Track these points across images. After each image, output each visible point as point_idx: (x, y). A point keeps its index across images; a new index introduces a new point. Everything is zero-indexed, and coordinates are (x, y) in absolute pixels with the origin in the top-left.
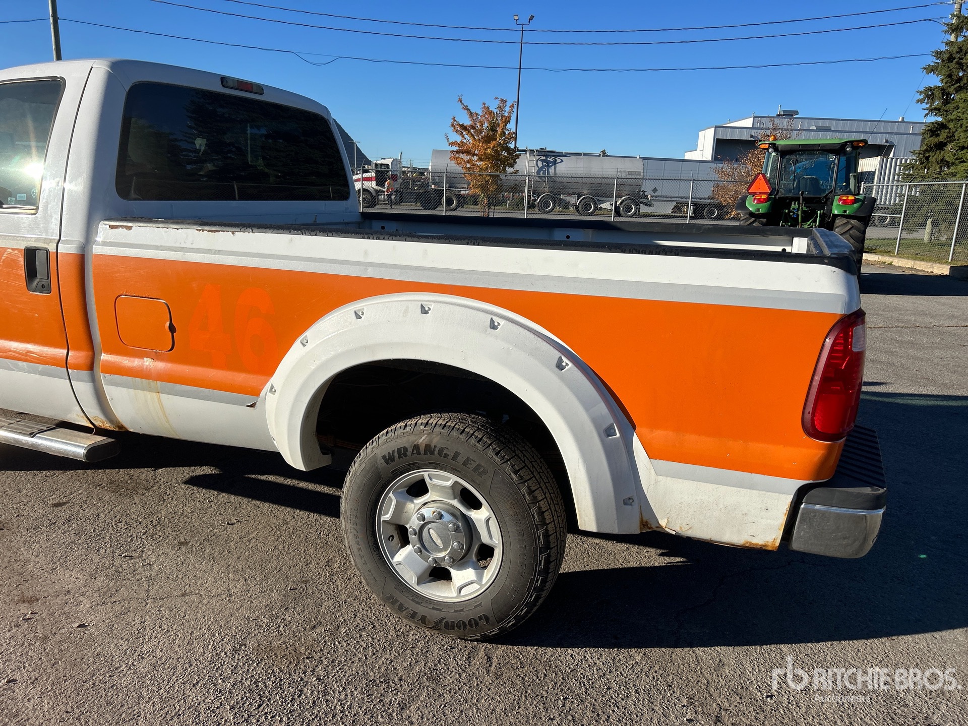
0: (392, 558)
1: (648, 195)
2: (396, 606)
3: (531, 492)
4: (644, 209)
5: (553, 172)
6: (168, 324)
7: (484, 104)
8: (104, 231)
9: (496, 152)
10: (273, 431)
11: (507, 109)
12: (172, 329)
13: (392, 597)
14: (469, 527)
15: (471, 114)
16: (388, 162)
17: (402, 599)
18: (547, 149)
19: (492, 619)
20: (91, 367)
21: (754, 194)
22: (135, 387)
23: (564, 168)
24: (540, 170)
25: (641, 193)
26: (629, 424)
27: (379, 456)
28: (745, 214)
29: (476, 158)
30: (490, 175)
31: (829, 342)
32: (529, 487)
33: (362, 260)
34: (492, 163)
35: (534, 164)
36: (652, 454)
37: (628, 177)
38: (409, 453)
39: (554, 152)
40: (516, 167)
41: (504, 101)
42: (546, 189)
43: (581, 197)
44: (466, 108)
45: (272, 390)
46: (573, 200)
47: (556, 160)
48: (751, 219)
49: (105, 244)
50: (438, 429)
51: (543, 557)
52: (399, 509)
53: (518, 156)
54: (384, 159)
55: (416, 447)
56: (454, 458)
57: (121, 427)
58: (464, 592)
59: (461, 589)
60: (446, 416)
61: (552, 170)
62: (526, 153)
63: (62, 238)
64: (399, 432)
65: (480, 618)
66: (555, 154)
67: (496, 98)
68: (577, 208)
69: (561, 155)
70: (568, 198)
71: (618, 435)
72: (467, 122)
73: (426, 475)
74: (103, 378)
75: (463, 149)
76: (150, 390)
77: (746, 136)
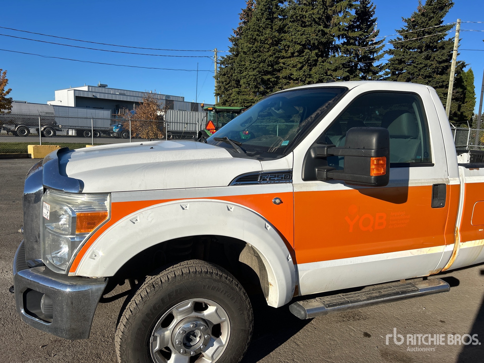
1: (59, 125)
4: (58, 133)
20: (455, 241)
22: (475, 245)
25: (55, 124)
37: (46, 115)
43: (18, 126)
46: (13, 128)
57: (443, 270)
68: (16, 132)
70: (9, 127)
74: (460, 245)
76: (481, 244)
77: (90, 95)
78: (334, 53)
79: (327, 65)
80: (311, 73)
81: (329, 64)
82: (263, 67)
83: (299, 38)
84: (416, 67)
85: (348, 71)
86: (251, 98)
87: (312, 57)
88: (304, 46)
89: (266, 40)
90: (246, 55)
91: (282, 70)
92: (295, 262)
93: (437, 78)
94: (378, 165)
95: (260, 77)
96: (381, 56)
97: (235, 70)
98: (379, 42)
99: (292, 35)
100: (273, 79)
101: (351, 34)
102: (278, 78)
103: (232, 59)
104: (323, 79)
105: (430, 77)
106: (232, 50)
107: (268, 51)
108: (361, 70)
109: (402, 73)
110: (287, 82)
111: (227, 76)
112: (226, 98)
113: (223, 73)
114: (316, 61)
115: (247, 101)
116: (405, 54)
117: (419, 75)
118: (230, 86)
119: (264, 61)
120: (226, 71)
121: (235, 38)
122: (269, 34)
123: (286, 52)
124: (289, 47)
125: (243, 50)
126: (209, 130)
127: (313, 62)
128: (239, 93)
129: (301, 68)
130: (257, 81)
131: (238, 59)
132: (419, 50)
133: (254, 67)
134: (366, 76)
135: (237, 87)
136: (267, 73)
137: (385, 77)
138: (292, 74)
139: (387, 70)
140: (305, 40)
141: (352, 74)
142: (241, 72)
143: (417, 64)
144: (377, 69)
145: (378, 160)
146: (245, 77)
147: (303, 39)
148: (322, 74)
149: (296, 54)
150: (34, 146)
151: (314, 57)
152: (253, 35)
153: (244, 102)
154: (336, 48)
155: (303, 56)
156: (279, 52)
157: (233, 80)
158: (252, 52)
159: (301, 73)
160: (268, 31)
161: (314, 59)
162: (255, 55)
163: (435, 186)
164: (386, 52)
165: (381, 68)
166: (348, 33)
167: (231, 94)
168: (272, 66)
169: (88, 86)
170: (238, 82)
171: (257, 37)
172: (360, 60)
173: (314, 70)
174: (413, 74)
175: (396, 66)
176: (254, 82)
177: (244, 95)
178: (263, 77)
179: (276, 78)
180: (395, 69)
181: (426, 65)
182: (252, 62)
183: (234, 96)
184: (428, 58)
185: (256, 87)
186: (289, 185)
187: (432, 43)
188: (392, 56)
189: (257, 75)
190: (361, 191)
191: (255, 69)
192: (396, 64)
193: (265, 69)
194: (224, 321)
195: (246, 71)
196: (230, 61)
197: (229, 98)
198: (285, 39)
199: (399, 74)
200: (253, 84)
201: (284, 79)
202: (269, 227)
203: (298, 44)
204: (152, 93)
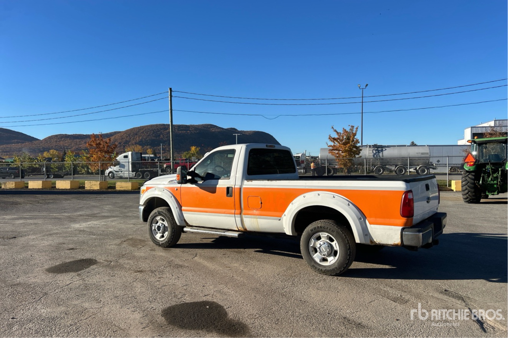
0: (313, 256)
1: (434, 164)
2: (315, 268)
3: (345, 236)
4: (432, 171)
5: (382, 155)
6: (260, 202)
7: (344, 128)
8: (246, 182)
9: (350, 148)
10: (284, 226)
11: (355, 130)
12: (261, 203)
13: (313, 265)
14: (331, 247)
15: (338, 133)
16: (300, 155)
17: (316, 266)
18: (378, 145)
19: (338, 268)
20: (241, 214)
21: (468, 162)
22: (251, 218)
23: (387, 153)
24: (375, 154)
25: (430, 163)
26: (365, 217)
27: (310, 230)
28: (465, 171)
29: (341, 152)
30: (348, 159)
31: (403, 196)
32: (345, 235)
33: (305, 185)
34: (348, 154)
35: (371, 152)
36: (370, 224)
38: (316, 228)
39: (381, 146)
40: (360, 155)
41: (353, 127)
42: (379, 163)
43: (397, 166)
44: (336, 131)
45: (285, 215)
46: (393, 168)
47: (383, 149)
48: (467, 174)
49: (246, 185)
50: (323, 223)
51: (349, 251)
52: (315, 243)
53: (361, 150)
54: (298, 154)
55: (318, 227)
56: (327, 229)
57: (246, 229)
58: (331, 262)
59: (330, 262)
60: (325, 220)
61: (381, 154)
62: (367, 147)
63: (236, 184)
64: (314, 224)
65: (335, 268)
66: (382, 147)
67: (349, 126)
68: (396, 172)
69: (385, 147)
70: (390, 167)
71: (362, 219)
72: (336, 136)
73: (321, 234)
74: (243, 216)
75: (334, 149)
76: (255, 218)
92: (182, 211)
163: (228, 188)
186: (180, 184)
190: (200, 188)
202: (172, 197)
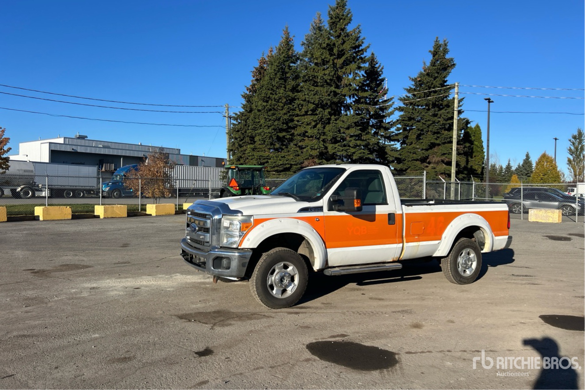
6: (423, 228)
25: (35, 184)
36: (495, 236)
37: (24, 173)
63: (397, 210)
73: (464, 250)
74: (406, 244)
77: (69, 149)
78: (346, 111)
79: (340, 124)
80: (325, 130)
81: (341, 122)
82: (278, 124)
83: (312, 98)
84: (425, 124)
85: (360, 130)
86: (267, 155)
87: (325, 116)
88: (317, 106)
89: (280, 99)
90: (260, 113)
91: (297, 127)
92: (326, 248)
93: (445, 134)
94: (357, 202)
95: (275, 134)
96: (392, 113)
97: (249, 126)
98: (388, 100)
99: (305, 95)
100: (288, 137)
101: (361, 94)
102: (293, 135)
103: (245, 116)
104: (337, 136)
105: (438, 133)
106: (244, 107)
107: (282, 110)
108: (373, 126)
109: (412, 129)
110: (302, 139)
111: (241, 133)
112: (240, 155)
113: (237, 130)
114: (329, 119)
115: (263, 158)
116: (414, 111)
117: (428, 131)
118: (244, 143)
119: (279, 119)
120: (239, 127)
121: (248, 95)
122: (282, 93)
123: (300, 111)
124: (302, 106)
125: (257, 108)
126: (232, 187)
127: (326, 121)
128: (254, 149)
129: (315, 126)
130: (273, 138)
131: (252, 116)
132: (427, 107)
133: (269, 125)
134: (378, 132)
135: (251, 144)
136: (281, 130)
137: (397, 132)
138: (306, 132)
139: (399, 126)
140: (318, 100)
141: (364, 132)
142: (255, 129)
143: (426, 121)
144: (388, 126)
145: (357, 201)
146: (260, 134)
147: (316, 99)
148: (336, 132)
149: (310, 113)
150: (43, 207)
151: (327, 116)
152: (267, 94)
153: (260, 159)
154: (348, 107)
155: (317, 114)
156: (293, 110)
157: (247, 137)
158: (267, 110)
159: (316, 131)
160: (282, 91)
161: (327, 117)
162: (270, 113)
163: (389, 214)
164: (396, 109)
165: (392, 124)
166: (358, 93)
167: (245, 150)
168: (287, 123)
169: (64, 138)
170: (252, 138)
171: (271, 95)
172: (371, 117)
173: (328, 128)
174: (422, 130)
175: (406, 122)
176: (269, 139)
177: (259, 151)
178: (278, 134)
179: (291, 135)
180: (405, 125)
181: (434, 122)
182: (267, 120)
183: (249, 153)
184: (435, 115)
185: (272, 144)
186: (322, 213)
187: (438, 102)
188: (402, 113)
189: (273, 133)
190: (354, 216)
191: (271, 126)
192: (406, 121)
193: (280, 127)
194: (295, 274)
195: (261, 129)
196: (243, 118)
197: (243, 154)
198: (298, 99)
199: (410, 130)
200: (268, 141)
201: (299, 135)
202: (315, 231)
203: (311, 103)
204: (141, 145)
